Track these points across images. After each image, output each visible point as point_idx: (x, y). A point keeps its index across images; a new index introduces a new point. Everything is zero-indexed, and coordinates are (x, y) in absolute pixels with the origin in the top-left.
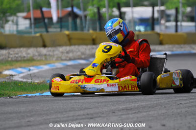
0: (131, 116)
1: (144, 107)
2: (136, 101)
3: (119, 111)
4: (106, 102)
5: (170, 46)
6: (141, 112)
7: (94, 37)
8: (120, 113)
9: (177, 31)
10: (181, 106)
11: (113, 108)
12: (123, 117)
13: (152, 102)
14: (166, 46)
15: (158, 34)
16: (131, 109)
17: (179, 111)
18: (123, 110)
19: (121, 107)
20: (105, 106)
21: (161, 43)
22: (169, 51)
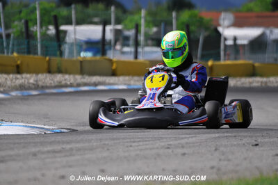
0: (59, 159)
1: (79, 150)
2: (68, 143)
3: (43, 153)
4: (26, 143)
5: (127, 78)
6: (74, 155)
7: (19, 62)
8: (43, 156)
9: (136, 57)
10: (131, 148)
11: (34, 150)
12: (48, 160)
13: (91, 144)
14: (121, 78)
15: (111, 61)
16: (60, 152)
17: (126, 154)
18: (49, 152)
19: (46, 149)
20: (24, 147)
21: (114, 74)
22: (125, 84)
